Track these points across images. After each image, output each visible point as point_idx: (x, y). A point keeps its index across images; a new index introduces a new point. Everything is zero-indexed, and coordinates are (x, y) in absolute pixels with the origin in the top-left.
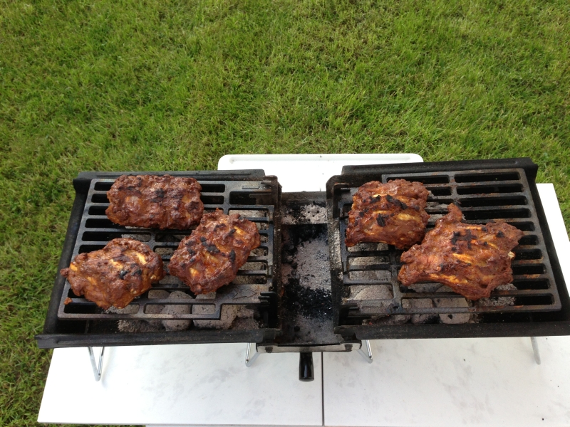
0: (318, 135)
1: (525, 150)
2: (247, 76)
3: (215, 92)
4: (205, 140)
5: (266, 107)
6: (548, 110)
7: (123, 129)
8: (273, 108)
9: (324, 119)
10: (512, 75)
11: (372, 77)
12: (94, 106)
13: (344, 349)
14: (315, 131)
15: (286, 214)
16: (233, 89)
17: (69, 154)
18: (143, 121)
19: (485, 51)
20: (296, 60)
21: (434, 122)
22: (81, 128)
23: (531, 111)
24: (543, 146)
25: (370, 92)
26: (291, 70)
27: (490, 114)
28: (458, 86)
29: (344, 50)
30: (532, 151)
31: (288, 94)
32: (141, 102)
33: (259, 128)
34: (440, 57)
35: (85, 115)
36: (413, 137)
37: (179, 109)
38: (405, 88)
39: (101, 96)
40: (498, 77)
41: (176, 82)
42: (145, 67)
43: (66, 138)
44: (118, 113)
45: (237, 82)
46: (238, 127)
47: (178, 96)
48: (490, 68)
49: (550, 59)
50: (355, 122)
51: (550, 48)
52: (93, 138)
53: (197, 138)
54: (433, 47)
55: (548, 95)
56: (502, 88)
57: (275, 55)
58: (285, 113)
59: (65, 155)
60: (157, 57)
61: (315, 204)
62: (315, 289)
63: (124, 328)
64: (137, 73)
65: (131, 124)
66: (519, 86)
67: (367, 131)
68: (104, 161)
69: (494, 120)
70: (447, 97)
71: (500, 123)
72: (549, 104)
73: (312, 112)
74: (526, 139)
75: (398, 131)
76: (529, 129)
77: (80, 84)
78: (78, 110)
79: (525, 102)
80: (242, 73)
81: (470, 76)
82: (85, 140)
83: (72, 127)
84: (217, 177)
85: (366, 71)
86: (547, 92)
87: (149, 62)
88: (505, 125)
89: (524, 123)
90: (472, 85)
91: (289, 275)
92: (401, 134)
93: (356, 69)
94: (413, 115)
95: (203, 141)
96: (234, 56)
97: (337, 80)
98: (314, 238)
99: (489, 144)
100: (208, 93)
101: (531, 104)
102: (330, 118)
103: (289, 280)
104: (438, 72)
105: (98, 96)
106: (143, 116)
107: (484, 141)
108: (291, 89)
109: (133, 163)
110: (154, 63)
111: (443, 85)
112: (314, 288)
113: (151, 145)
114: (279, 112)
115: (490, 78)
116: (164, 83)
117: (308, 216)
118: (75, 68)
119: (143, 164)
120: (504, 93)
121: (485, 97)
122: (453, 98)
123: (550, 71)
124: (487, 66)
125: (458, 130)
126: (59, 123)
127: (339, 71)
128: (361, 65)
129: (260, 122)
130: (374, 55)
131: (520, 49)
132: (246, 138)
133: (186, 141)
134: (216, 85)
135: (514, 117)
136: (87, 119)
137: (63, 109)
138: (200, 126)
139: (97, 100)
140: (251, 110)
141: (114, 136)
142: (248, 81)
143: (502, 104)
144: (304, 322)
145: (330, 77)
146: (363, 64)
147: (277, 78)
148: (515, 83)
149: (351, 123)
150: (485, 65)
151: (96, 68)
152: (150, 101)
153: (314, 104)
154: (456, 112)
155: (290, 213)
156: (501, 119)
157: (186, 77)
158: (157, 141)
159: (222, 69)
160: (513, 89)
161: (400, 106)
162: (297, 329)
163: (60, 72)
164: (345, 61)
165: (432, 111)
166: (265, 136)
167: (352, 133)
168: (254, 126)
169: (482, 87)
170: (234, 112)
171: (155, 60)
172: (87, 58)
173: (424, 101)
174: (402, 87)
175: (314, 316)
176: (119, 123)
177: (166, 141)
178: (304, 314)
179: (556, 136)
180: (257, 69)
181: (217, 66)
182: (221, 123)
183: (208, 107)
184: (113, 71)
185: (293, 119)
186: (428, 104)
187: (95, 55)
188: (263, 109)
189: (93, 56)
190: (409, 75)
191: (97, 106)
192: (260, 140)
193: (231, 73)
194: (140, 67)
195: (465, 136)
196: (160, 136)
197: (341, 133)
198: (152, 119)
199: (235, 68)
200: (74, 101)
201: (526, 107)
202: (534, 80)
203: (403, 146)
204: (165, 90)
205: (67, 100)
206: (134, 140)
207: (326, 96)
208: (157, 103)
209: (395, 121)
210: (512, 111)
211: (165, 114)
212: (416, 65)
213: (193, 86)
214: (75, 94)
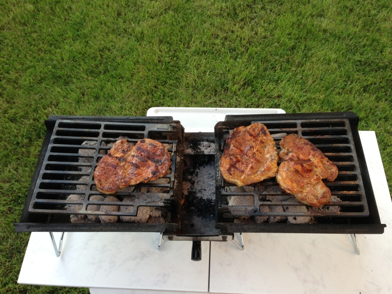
0: (221, 97)
1: (364, 109)
2: (175, 56)
3: (152, 66)
4: (144, 98)
5: (187, 77)
6: (381, 82)
7: (89, 90)
8: (190, 77)
9: (225, 86)
10: (357, 57)
11: (260, 58)
12: (71, 74)
13: (221, 239)
14: (219, 93)
15: (188, 147)
16: (164, 64)
17: (53, 106)
18: (103, 85)
19: (339, 41)
20: (208, 45)
21: (302, 89)
22: (62, 89)
23: (369, 83)
24: (377, 107)
25: (258, 68)
26: (205, 52)
27: (340, 84)
28: (319, 65)
29: (241, 39)
30: (369, 110)
31: (202, 68)
32: (102, 72)
33: (181, 91)
34: (307, 45)
35: (65, 80)
36: (286, 99)
37: (127, 77)
38: (282, 65)
39: (76, 67)
40: (347, 59)
41: (126, 59)
42: (106, 48)
43: (52, 96)
44: (87, 79)
45: (167, 59)
46: (166, 90)
47: (127, 69)
48: (341, 52)
49: (384, 47)
50: (247, 88)
51: (384, 40)
52: (69, 96)
53: (139, 98)
54: (302, 38)
55: (382, 71)
56: (350, 66)
57: (194, 42)
58: (199, 81)
59: (51, 107)
60: (115, 42)
61: (207, 141)
62: (205, 199)
63: (74, 221)
64: (101, 53)
65: (95, 86)
66: (363, 66)
67: (255, 94)
68: (76, 111)
69: (343, 89)
70: (311, 71)
71: (347, 90)
72: (383, 78)
73: (218, 81)
74: (365, 102)
75: (276, 95)
76: (367, 95)
77: (63, 59)
78: (61, 77)
79: (365, 76)
80: (171, 53)
81: (327, 58)
82: (64, 97)
83: (56, 88)
84: (141, 121)
85: (256, 53)
86: (381, 70)
87: (109, 45)
88: (351, 92)
89: (365, 91)
90: (329, 64)
91: (188, 189)
92: (278, 97)
93: (248, 52)
94: (287, 84)
96: (166, 42)
97: (235, 59)
98: (207, 164)
99: (339, 105)
100: (148, 67)
101: (369, 78)
102: (230, 85)
103: (188, 192)
104: (305, 55)
105: (74, 68)
106: (104, 82)
107: (336, 103)
108: (203, 65)
109: (95, 114)
110: (112, 46)
111: (308, 64)
112: (205, 198)
113: (108, 101)
114: (195, 81)
115: (341, 60)
116: (119, 60)
117: (203, 149)
118: (60, 48)
119: (102, 114)
120: (351, 70)
121: (338, 73)
122: (315, 73)
123: (383, 55)
125: (318, 94)
126: (47, 85)
127: (237, 53)
128: (253, 49)
129: (182, 87)
130: (262, 42)
131: (363, 40)
132: (172, 98)
133: (131, 99)
134: (153, 61)
135: (357, 87)
136: (66, 83)
137: (50, 76)
138: (141, 89)
139: (73, 70)
140: (176, 78)
141: (83, 95)
142: (175, 59)
143: (349, 78)
144: (197, 221)
145: (231, 57)
146: (254, 49)
147: (194, 57)
148: (359, 63)
149: (244, 89)
150: (338, 50)
151: (74, 49)
152: (108, 72)
153: (219, 75)
154: (317, 82)
155: (191, 147)
156: (348, 88)
157: (133, 55)
158: (112, 99)
159: (157, 50)
160: (357, 67)
161: (278, 78)
162: (192, 225)
163: (50, 51)
164: (241, 46)
165: (300, 82)
166: (184, 96)
167: (245, 95)
168: (177, 90)
169: (336, 65)
170: (164, 79)
171: (113, 44)
172: (68, 42)
173: (295, 75)
174: (280, 65)
175: (204, 217)
176: (87, 86)
177: (118, 99)
178: (198, 216)
179: (386, 100)
180: (181, 51)
181: (154, 49)
182: (156, 87)
183: (147, 76)
184: (85, 51)
185: (205, 85)
186: (297, 76)
187: (73, 40)
188: (184, 78)
189: (72, 41)
190: (286, 57)
191: (73, 74)
192: (181, 99)
193: (164, 53)
194: (103, 49)
195: (322, 99)
196: (114, 96)
197: (237, 95)
198: (109, 84)
199: (166, 50)
200: (58, 71)
201: (366, 80)
202: (372, 62)
203: (279, 105)
204: (119, 65)
205: (53, 70)
206: (97, 98)
207: (227, 70)
208: (113, 73)
209: (274, 88)
210: (356, 83)
211: (118, 81)
212: (290, 50)
213: (138, 62)
214: (59, 66)
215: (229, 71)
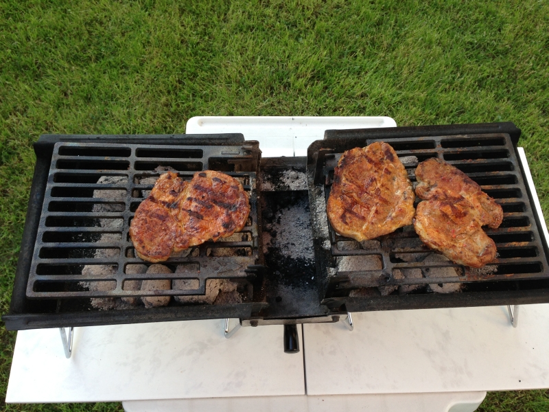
0: (281, 97)
1: (481, 113)
2: (205, 33)
3: (171, 49)
4: (163, 99)
5: (226, 67)
6: (501, 74)
7: (75, 87)
8: (233, 67)
9: (285, 81)
10: (468, 38)
11: (332, 37)
12: (44, 62)
13: (331, 320)
14: (277, 92)
15: (264, 180)
16: (191, 46)
17: (19, 114)
18: (97, 79)
19: (441, 13)
20: (256, 17)
21: (394, 85)
22: (30, 85)
23: (486, 74)
24: (496, 109)
25: (331, 53)
26: (251, 28)
27: (447, 77)
28: (416, 49)
29: (303, 8)
30: (487, 113)
31: (248, 53)
32: (93, 58)
33: (220, 88)
34: (398, 18)
35: (34, 72)
36: (374, 99)
37: (134, 67)
38: (365, 49)
39: (50, 51)
40: (454, 40)
41: (130, 37)
42: (97, 21)
43: (15, 97)
44: (69, 70)
45: (195, 39)
46: (198, 88)
47: (132, 53)
48: (446, 30)
49: (503, 23)
50: (317, 83)
51: (503, 12)
52: (43, 97)
53: (155, 98)
54: (391, 8)
55: (501, 58)
56: (458, 51)
57: (233, 12)
58: (246, 73)
59: (15, 114)
60: (109, 10)
61: (293, 169)
62: (295, 258)
64: (88, 27)
65: (84, 81)
66: (476, 50)
67: (329, 93)
68: (57, 121)
69: (451, 84)
70: (406, 58)
71: (456, 86)
72: (502, 68)
73: (273, 72)
74: (482, 102)
75: (359, 93)
76: (483, 92)
77: (28, 38)
78: (27, 66)
79: (479, 66)
80: (200, 29)
81: (427, 38)
82: (35, 99)
83: (21, 84)
85: (327, 31)
86: (501, 56)
87: (101, 16)
88: (461, 88)
89: (480, 86)
90: (429, 48)
91: (268, 244)
92: (362, 96)
93: (315, 28)
94: (374, 77)
95: (162, 101)
96: (190, 11)
97: (297, 39)
98: (293, 205)
99: (446, 107)
100: (165, 50)
101: (485, 68)
102: (291, 80)
103: (269, 249)
104: (397, 33)
105: (48, 52)
106: (97, 74)
107: (442, 103)
108: (251, 48)
109: (87, 124)
110: (105, 17)
111: (402, 47)
112: (294, 256)
113: (106, 104)
114: (240, 72)
115: (446, 41)
116: (118, 39)
117: (288, 182)
118: (22, 21)
119: (98, 124)
120: (460, 56)
121: (442, 60)
122: (412, 60)
123: (502, 35)
124: (444, 29)
125: (417, 92)
126: (7, 80)
127: (299, 30)
128: (321, 24)
129: (220, 82)
130: (334, 14)
131: (474, 12)
132: (206, 99)
133: (144, 101)
134: (173, 41)
135: (469, 80)
136: (37, 76)
137: (10, 65)
138: (159, 86)
139: (46, 56)
140: (211, 69)
141: (66, 95)
142: (207, 38)
143: (458, 67)
144: (286, 292)
145: (290, 36)
146: (323, 23)
147: (236, 36)
148: (470, 46)
149: (313, 85)
150: (442, 27)
151: (44, 21)
152: (103, 57)
153: (275, 64)
154: (415, 74)
155: (268, 179)
156: (457, 82)
157: (140, 32)
158: (112, 101)
159: (178, 24)
160: (468, 52)
161: (360, 68)
162: (279, 299)
163: (6, 25)
164: (304, 20)
165: (392, 73)
166: (226, 96)
167: (314, 94)
168: (214, 86)
169: (439, 49)
170: (193, 70)
171: (107, 14)
172: (35, 11)
173: (384, 63)
174: (362, 48)
175: (296, 285)
176: (70, 80)
177: (122, 101)
178: (285, 284)
179: (509, 99)
180: (215, 26)
181: (173, 22)
182: (180, 82)
183: (165, 65)
184: (63, 25)
185: (254, 79)
186: (388, 65)
187: (43, 8)
188: (223, 69)
189: (41, 9)
190: (369, 36)
191: (46, 62)
192: (220, 100)
193: (188, 29)
194: (92, 21)
195: (423, 99)
196: (115, 95)
197: (303, 94)
198: (106, 77)
199: (192, 24)
200: (22, 57)
201: (481, 70)
202: (488, 44)
203: (364, 108)
204: (119, 46)
205: (14, 56)
206: (88, 99)
207: (287, 56)
208: (111, 60)
209: (355, 83)
210: (468, 74)
211: (120, 72)
212: (375, 26)
213: (148, 42)
214: (23, 49)
215: (288, 57)
